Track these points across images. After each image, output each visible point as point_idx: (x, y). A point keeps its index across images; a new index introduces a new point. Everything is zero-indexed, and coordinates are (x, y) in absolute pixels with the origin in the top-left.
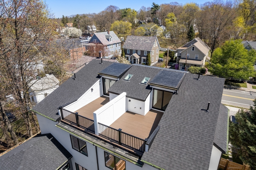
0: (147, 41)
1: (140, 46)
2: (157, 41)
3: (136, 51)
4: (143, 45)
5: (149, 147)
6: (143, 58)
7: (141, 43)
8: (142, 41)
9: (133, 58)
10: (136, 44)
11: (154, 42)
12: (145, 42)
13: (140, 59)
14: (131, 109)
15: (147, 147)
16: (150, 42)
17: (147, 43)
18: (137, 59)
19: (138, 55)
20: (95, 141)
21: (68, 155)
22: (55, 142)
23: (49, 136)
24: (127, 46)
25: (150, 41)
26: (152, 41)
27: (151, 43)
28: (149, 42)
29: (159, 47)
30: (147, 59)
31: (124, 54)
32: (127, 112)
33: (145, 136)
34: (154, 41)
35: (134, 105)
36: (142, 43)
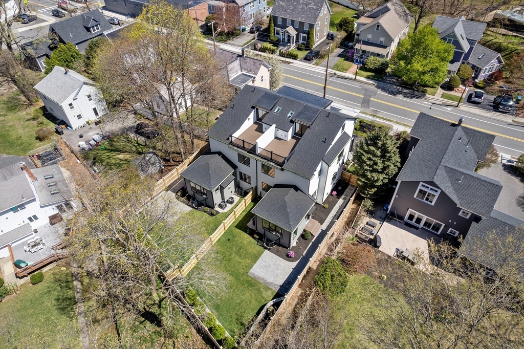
0: (310, 6)
1: (298, 14)
2: (326, 5)
3: (293, 23)
4: (303, 12)
5: (287, 161)
6: (302, 35)
7: (300, 8)
8: (303, 5)
9: (286, 34)
10: (292, 8)
11: (321, 8)
12: (306, 6)
13: (298, 36)
14: (279, 136)
15: (286, 161)
16: (315, 7)
17: (310, 8)
18: (293, 37)
19: (295, 29)
20: (256, 157)
21: (234, 167)
22: (225, 158)
23: (220, 153)
24: (278, 11)
25: (314, 5)
26: (319, 6)
27: (317, 10)
28: (313, 8)
29: (330, 13)
30: (308, 38)
31: (273, 25)
32: (276, 138)
33: (286, 155)
34: (322, 6)
35: (281, 134)
36: (303, 8)
